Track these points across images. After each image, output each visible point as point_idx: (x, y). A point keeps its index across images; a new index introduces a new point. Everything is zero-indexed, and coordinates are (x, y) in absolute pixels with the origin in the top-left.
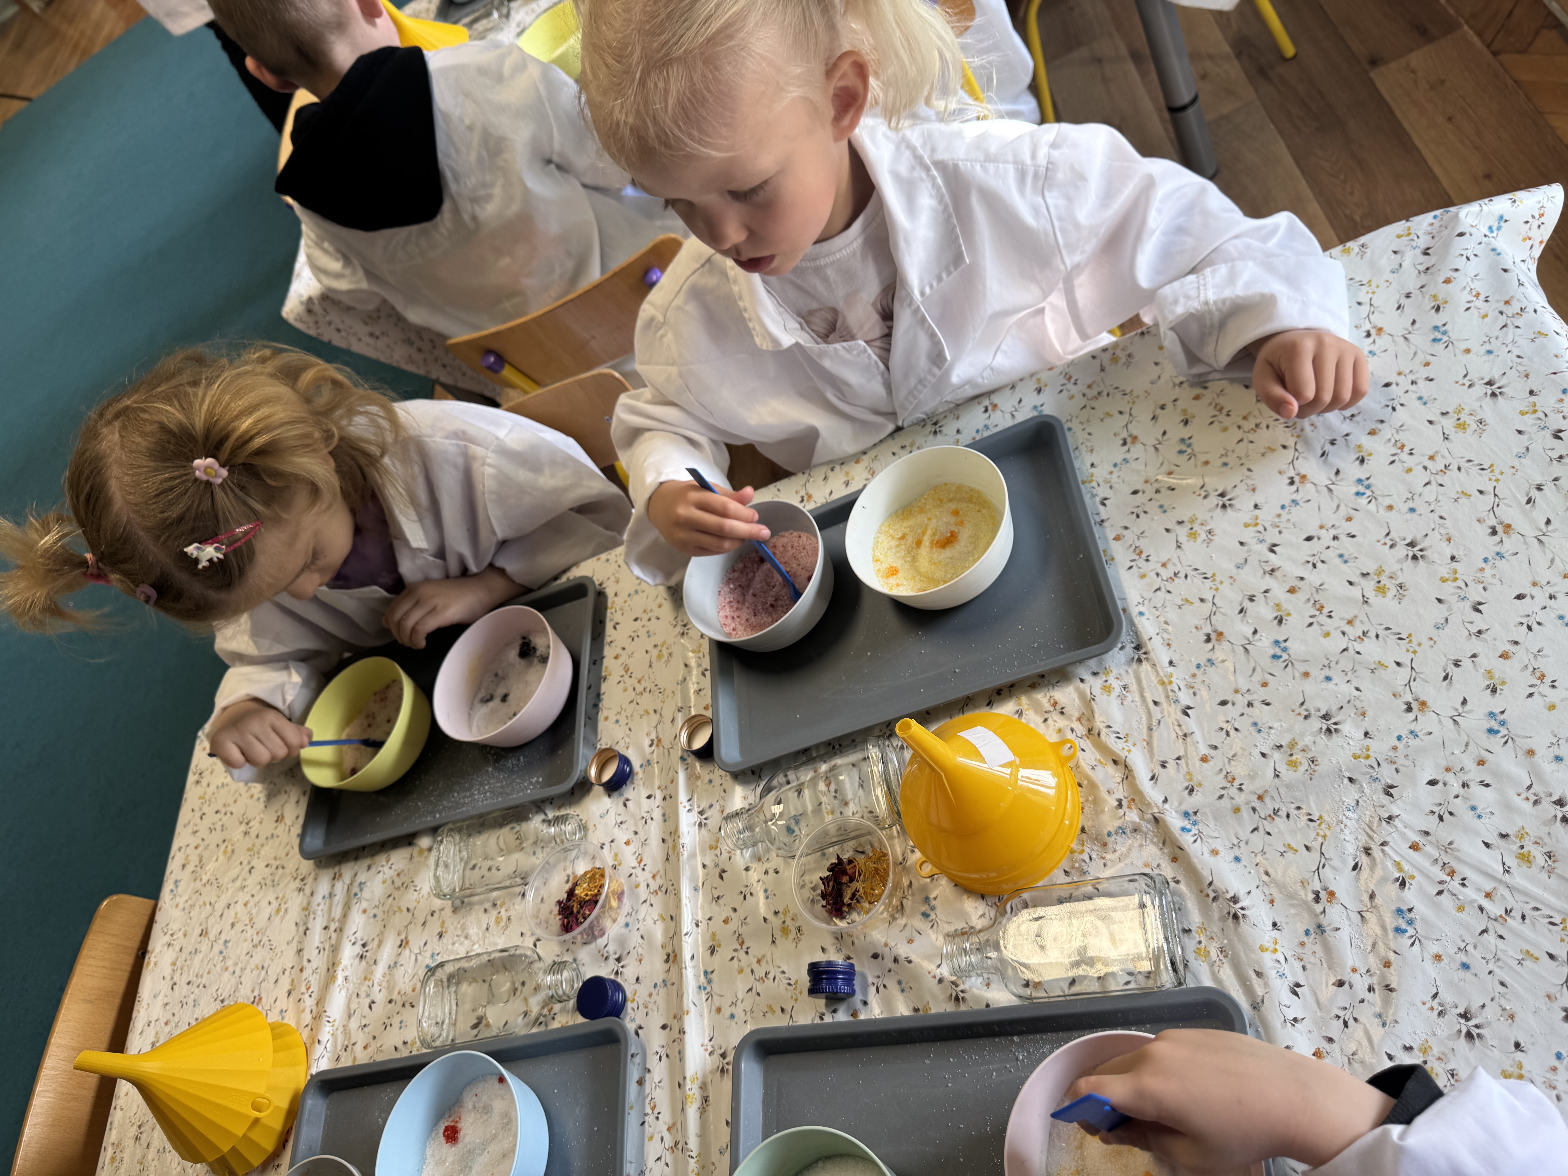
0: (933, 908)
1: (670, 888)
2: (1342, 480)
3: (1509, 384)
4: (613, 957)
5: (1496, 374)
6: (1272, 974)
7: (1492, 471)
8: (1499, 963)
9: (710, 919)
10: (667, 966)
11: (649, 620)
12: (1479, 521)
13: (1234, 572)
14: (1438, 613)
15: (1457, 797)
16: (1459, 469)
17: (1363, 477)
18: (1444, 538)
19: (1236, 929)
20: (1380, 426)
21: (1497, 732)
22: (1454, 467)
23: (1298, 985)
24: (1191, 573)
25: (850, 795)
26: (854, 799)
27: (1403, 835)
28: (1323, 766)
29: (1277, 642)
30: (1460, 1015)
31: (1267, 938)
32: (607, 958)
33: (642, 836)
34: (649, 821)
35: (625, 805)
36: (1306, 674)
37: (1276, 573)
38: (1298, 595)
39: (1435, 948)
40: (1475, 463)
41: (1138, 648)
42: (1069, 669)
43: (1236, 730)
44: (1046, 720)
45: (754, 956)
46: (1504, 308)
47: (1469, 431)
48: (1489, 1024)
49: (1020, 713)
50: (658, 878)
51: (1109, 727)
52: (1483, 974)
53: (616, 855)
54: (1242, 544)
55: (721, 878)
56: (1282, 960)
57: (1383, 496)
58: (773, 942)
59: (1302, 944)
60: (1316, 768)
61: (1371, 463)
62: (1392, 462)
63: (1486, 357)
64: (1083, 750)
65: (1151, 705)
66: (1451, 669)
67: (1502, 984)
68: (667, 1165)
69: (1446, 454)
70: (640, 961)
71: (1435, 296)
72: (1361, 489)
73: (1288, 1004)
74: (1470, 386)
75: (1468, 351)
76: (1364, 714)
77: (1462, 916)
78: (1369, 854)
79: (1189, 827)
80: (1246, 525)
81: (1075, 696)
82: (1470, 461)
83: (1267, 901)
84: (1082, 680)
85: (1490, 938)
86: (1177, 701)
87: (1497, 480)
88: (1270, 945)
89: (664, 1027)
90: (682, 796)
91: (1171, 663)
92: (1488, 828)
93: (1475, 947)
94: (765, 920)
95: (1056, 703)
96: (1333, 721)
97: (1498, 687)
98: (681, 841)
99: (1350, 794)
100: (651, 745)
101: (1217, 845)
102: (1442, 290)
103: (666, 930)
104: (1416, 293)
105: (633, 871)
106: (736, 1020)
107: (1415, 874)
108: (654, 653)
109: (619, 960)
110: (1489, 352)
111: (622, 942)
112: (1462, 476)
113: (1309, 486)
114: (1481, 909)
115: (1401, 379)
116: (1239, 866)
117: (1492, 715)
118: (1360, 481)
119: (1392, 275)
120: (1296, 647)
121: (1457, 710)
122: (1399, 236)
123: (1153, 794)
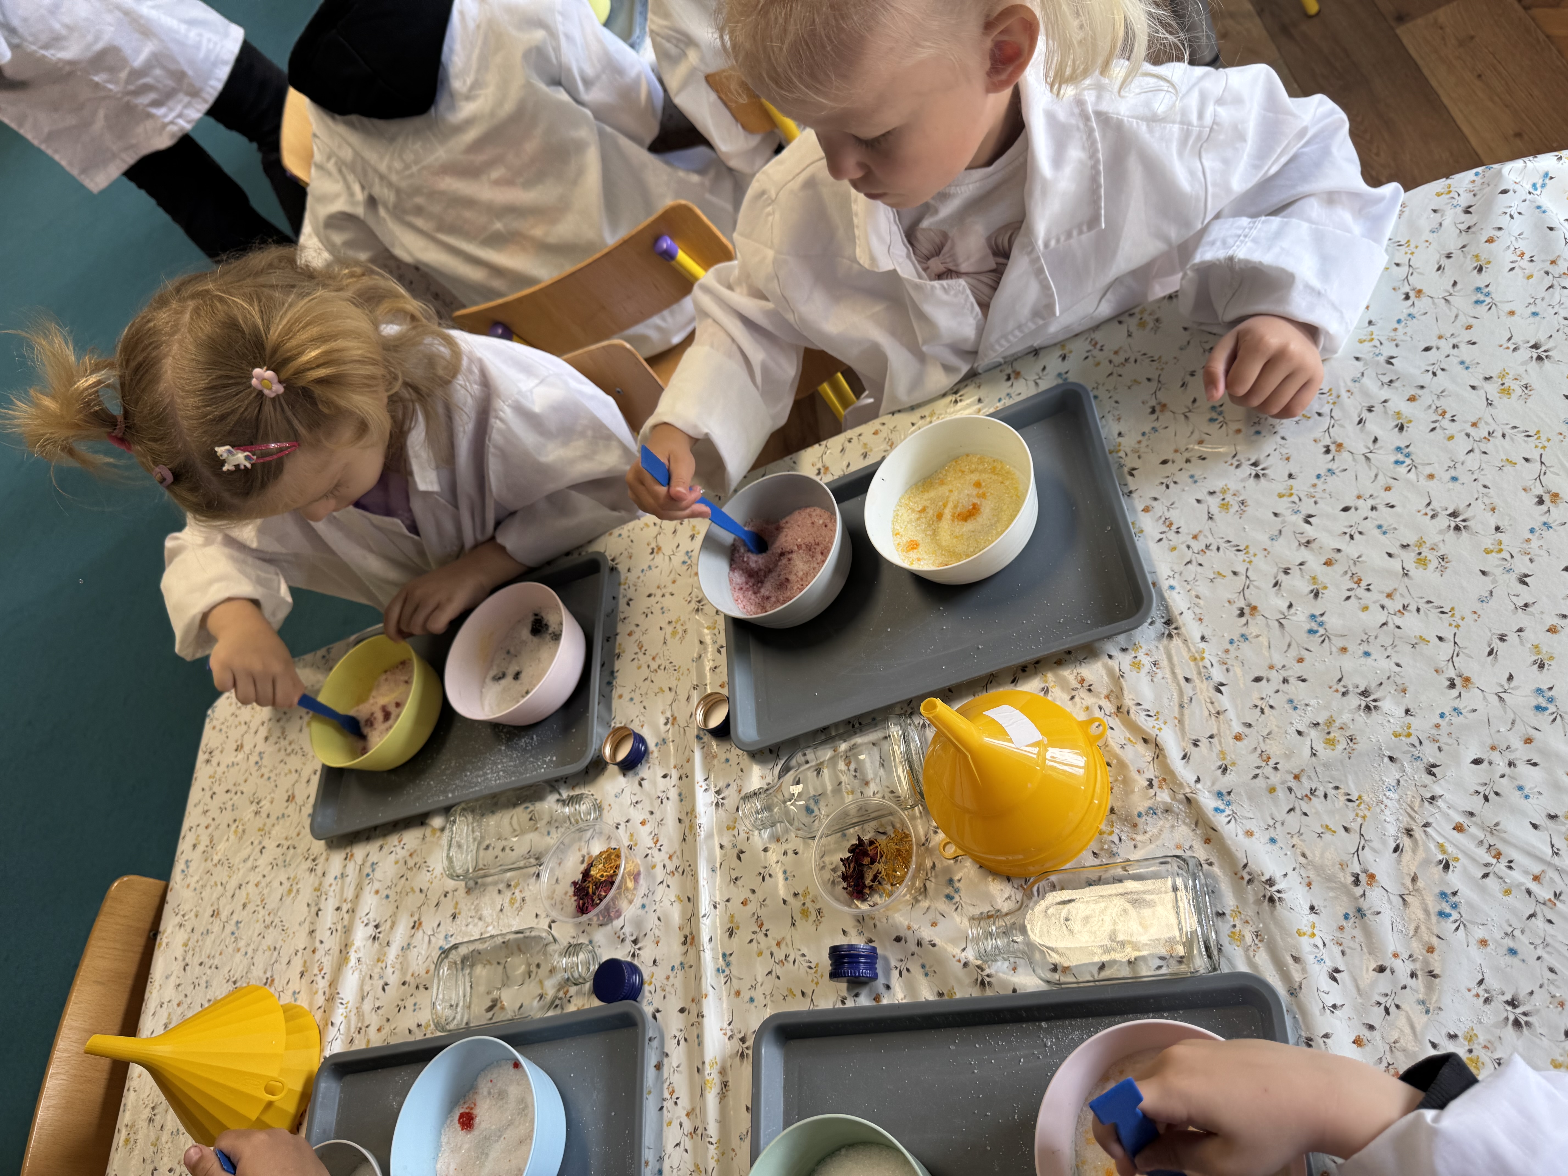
0: (957, 891)
1: (687, 869)
2: (1381, 448)
3: (1555, 347)
4: (630, 939)
5: (1542, 337)
6: (1309, 959)
7: (1538, 438)
8: (1548, 949)
9: (728, 901)
10: (684, 948)
11: (663, 596)
12: (1525, 490)
13: (1267, 543)
14: (1483, 585)
15: (1503, 776)
16: (1504, 436)
17: (1403, 445)
18: (1488, 508)
19: (1272, 913)
20: (1420, 392)
21: (1545, 709)
22: (1498, 434)
23: (1337, 971)
24: (1223, 546)
25: (870, 776)
26: (874, 779)
27: (1447, 816)
28: (1362, 745)
29: (1313, 616)
30: (1508, 1003)
31: (1305, 922)
32: (623, 940)
33: (658, 815)
34: (665, 800)
35: (640, 785)
36: (1344, 650)
37: (1312, 545)
38: (1336, 567)
39: (1479, 933)
40: (1521, 429)
41: (1168, 623)
42: (1097, 645)
43: (1271, 707)
44: (1072, 698)
45: (774, 939)
46: (1550, 268)
47: (1514, 396)
48: (1538, 1011)
49: (1046, 691)
50: (674, 858)
51: (1139, 704)
52: (1532, 960)
53: (632, 835)
54: (1276, 515)
55: (739, 858)
56: (1321, 945)
57: (1423, 464)
58: (793, 924)
59: (1341, 928)
60: (1355, 746)
61: (1411, 431)
62: (1433, 429)
63: (1532, 320)
64: (1112, 728)
65: (1182, 682)
66: (1497, 644)
67: (1552, 970)
68: (686, 1151)
69: (1490, 420)
70: (657, 943)
71: (1477, 256)
72: (1400, 457)
73: (1327, 990)
74: (1515, 350)
75: (1512, 313)
76: (1404, 691)
77: (1509, 899)
78: (1411, 836)
79: (1222, 807)
80: (1281, 496)
81: (1103, 672)
82: (1515, 427)
83: (1304, 883)
84: (1110, 657)
85: (1539, 923)
86: (1209, 678)
87: (1544, 447)
88: (1307, 929)
89: (682, 1011)
90: (699, 775)
91: (1203, 638)
92: (1536, 810)
93: (1523, 932)
94: (784, 902)
95: (1083, 680)
96: (1371, 698)
97: (1546, 662)
98: (698, 822)
99: (1391, 774)
100: (666, 724)
101: (1251, 825)
102: (1485, 251)
103: (683, 912)
104: (1457, 254)
105: (649, 852)
106: (755, 1003)
107: (1460, 856)
108: (669, 629)
109: (635, 942)
110: (1535, 314)
111: (638, 923)
112: (1506, 443)
113: (1345, 455)
114: (1529, 892)
115: (1442, 343)
116: (1275, 847)
117: (1539, 691)
118: (1399, 449)
119: (1432, 235)
120: (1333, 622)
121: (1502, 686)
122: (1439, 195)
123: (1185, 774)
